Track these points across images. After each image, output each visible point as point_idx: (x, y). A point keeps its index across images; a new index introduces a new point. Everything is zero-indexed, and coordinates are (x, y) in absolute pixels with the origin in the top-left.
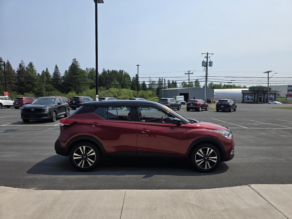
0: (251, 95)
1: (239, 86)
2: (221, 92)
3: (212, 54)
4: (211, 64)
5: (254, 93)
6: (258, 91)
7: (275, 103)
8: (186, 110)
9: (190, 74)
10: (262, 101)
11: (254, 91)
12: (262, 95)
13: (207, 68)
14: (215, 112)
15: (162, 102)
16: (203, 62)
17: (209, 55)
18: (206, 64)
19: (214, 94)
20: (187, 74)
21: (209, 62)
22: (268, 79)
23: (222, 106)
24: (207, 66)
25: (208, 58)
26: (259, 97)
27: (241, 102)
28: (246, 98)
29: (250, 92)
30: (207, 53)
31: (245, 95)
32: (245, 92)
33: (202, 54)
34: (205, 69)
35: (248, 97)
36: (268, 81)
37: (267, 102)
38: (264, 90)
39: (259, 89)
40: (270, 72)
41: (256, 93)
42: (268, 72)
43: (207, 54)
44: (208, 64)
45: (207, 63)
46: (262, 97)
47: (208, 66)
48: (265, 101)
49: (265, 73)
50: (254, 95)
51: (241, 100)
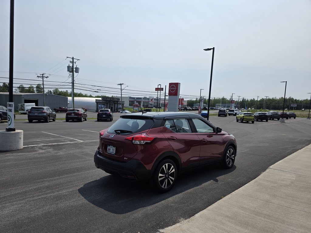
0: (104, 105)
1: (86, 95)
2: (76, 101)
3: (78, 60)
4: (77, 70)
5: (107, 102)
6: (110, 101)
7: (126, 113)
8: (65, 120)
9: (44, 78)
10: (113, 110)
11: (106, 101)
12: (113, 105)
13: (73, 73)
14: (96, 121)
15: (36, 111)
16: (68, 67)
17: (75, 60)
18: (72, 70)
19: (68, 102)
20: (40, 77)
21: (75, 68)
22: (121, 91)
23: (104, 116)
24: (72, 72)
25: (74, 63)
26: (111, 106)
27: (95, 111)
28: (99, 107)
29: (103, 102)
30: (73, 57)
31: (98, 104)
32: (98, 102)
33: (67, 57)
34: (71, 75)
35: (101, 106)
36: (121, 92)
37: (117, 111)
38: (115, 100)
39: (111, 99)
40: (122, 84)
41: (108, 103)
42: (121, 84)
43: (73, 59)
44: (74, 70)
45: (73, 68)
46: (113, 106)
47: (74, 72)
48: (116, 110)
49: (119, 85)
50: (106, 104)
51: (95, 109)
